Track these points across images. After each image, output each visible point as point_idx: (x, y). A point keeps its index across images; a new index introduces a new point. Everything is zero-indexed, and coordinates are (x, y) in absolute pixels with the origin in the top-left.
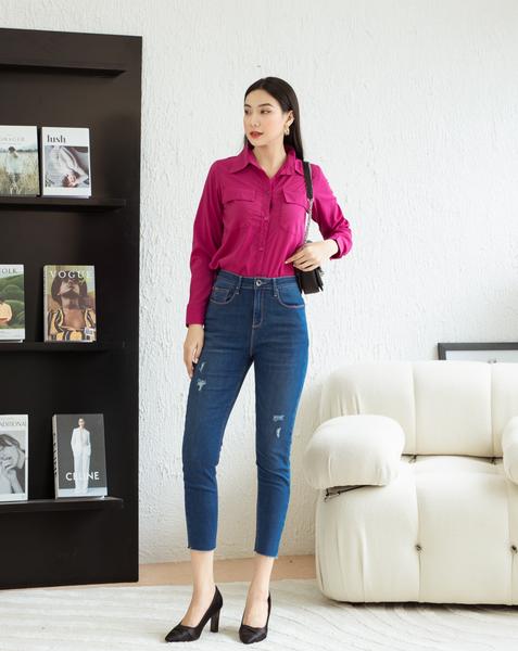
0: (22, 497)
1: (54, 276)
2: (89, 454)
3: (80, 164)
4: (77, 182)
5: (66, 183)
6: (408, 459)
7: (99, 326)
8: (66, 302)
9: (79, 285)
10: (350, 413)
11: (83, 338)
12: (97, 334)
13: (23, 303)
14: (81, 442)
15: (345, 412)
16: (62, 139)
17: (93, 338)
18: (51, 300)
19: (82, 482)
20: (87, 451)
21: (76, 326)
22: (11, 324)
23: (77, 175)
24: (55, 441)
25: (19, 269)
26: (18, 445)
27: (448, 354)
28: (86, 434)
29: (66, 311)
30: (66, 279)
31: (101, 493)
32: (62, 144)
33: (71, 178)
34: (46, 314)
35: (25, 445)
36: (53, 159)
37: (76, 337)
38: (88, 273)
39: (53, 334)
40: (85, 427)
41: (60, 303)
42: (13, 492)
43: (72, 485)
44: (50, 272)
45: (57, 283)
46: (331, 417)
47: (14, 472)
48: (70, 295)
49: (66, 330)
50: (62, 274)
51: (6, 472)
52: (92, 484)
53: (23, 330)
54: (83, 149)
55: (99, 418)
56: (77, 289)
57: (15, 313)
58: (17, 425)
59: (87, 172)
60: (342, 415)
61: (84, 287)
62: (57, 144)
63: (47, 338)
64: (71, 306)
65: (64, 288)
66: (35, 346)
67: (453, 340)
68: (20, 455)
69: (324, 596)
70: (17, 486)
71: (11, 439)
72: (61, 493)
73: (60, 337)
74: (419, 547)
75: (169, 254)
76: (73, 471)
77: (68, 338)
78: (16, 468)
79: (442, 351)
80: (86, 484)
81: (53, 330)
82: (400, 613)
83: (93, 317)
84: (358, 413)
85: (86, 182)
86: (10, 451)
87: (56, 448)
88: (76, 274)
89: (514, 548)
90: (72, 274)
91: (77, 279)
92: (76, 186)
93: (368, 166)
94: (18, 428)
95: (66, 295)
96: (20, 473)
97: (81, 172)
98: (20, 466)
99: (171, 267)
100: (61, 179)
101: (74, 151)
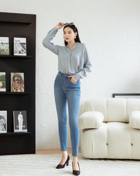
0: (5, 132)
1: (13, 75)
2: (23, 121)
3: (24, 48)
4: (23, 52)
5: (20, 53)
6: (105, 123)
7: (25, 88)
8: (16, 82)
9: (20, 77)
10: (90, 111)
11: (21, 91)
12: (25, 90)
13: (5, 82)
14: (20, 118)
15: (89, 110)
16: (19, 41)
17: (23, 91)
18: (13, 81)
19: (21, 128)
20: (22, 120)
21: (19, 88)
22: (2, 87)
23: (23, 51)
24: (14, 117)
25: (4, 74)
26: (4, 119)
27: (115, 96)
28: (22, 116)
29: (17, 84)
30: (16, 76)
31: (26, 131)
32: (19, 42)
33: (21, 51)
34: (11, 85)
35: (6, 118)
36: (17, 46)
37: (19, 91)
38: (22, 75)
39: (13, 90)
40: (22, 114)
41: (15, 82)
42: (3, 130)
43: (18, 129)
44: (12, 74)
45: (14, 77)
46: (85, 112)
47: (3, 125)
48: (17, 80)
49: (16, 89)
50: (15, 75)
51: (1, 125)
52: (23, 128)
53: (5, 89)
54: (24, 44)
55: (25, 112)
56: (19, 79)
57: (3, 84)
58: (4, 113)
59: (25, 50)
60: (88, 111)
61: (21, 78)
62: (18, 42)
63: (12, 91)
64: (18, 83)
65: (16, 78)
66: (8, 93)
67: (117, 93)
68: (5, 121)
69: (83, 157)
70: (4, 129)
71: (2, 117)
72: (15, 131)
73: (15, 91)
74: (107, 144)
75: (43, 70)
76: (18, 125)
77: (17, 91)
78: (4, 124)
79: (114, 96)
80: (22, 128)
81: (13, 89)
82: (103, 161)
83: (24, 86)
84: (92, 111)
85: (25, 52)
86: (2, 120)
87: (14, 119)
88: (19, 75)
89: (132, 144)
90: (18, 75)
91: (19, 76)
92: (23, 53)
93: (95, 48)
94: (4, 114)
95: (16, 80)
96: (5, 126)
97: (24, 50)
98: (5, 124)
99: (44, 74)
100: (19, 51)
101: (22, 44)
